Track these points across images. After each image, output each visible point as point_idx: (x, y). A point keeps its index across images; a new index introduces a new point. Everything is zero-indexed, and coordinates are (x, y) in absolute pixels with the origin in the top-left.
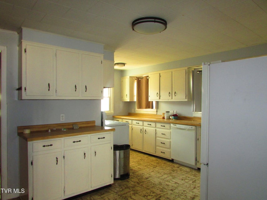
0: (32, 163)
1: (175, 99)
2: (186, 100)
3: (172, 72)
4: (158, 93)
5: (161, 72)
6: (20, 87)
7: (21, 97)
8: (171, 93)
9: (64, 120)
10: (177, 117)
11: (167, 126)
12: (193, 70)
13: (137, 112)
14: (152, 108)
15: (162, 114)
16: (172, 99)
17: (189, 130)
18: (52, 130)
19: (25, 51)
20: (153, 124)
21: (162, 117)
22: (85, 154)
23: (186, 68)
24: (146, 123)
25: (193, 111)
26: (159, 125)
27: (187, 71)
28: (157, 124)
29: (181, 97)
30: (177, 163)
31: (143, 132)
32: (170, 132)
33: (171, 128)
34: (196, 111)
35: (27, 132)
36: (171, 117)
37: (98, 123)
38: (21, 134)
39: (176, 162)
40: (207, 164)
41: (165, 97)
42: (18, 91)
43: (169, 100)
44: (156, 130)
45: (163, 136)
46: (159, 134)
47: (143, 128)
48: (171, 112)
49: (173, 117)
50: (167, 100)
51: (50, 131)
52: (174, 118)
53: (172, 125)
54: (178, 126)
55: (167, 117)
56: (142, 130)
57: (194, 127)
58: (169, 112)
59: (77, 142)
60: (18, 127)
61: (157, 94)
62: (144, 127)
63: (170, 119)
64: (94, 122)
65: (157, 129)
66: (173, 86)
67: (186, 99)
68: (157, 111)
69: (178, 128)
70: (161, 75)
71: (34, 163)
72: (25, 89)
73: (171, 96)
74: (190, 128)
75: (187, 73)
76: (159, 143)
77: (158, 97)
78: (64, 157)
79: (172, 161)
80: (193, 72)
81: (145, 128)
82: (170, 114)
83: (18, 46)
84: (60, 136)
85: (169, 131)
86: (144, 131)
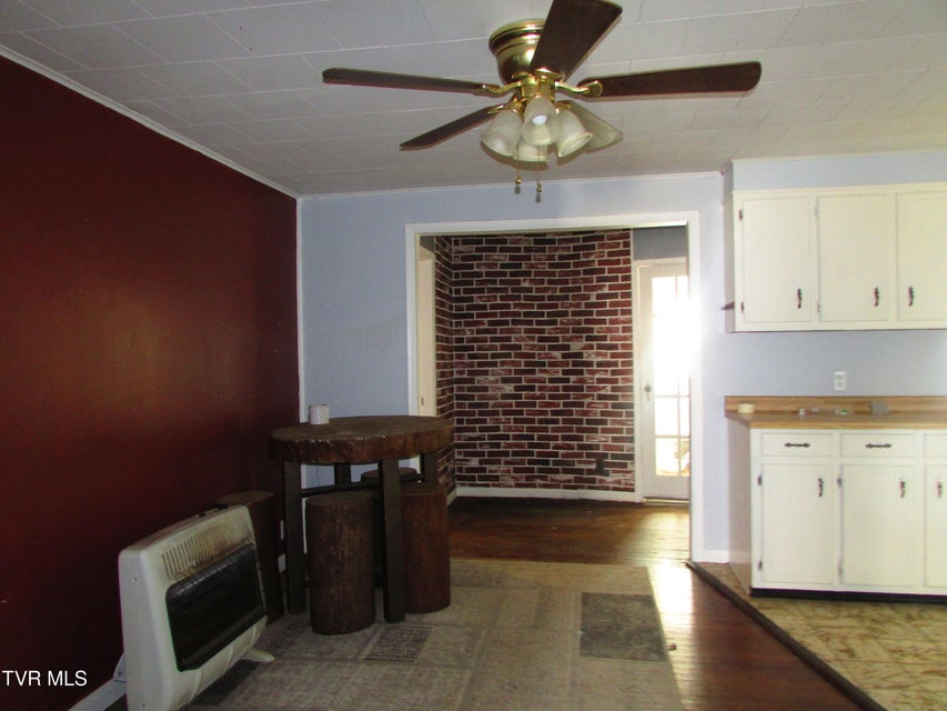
0: (760, 480)
6: (730, 301)
7: (734, 326)
9: (841, 389)
18: (809, 413)
19: (741, 217)
35: (746, 409)
38: (732, 414)
42: (724, 312)
51: (802, 413)
59: (880, 446)
60: (725, 397)
71: (764, 481)
72: (743, 308)
78: (840, 481)
83: (723, 204)
84: (829, 424)
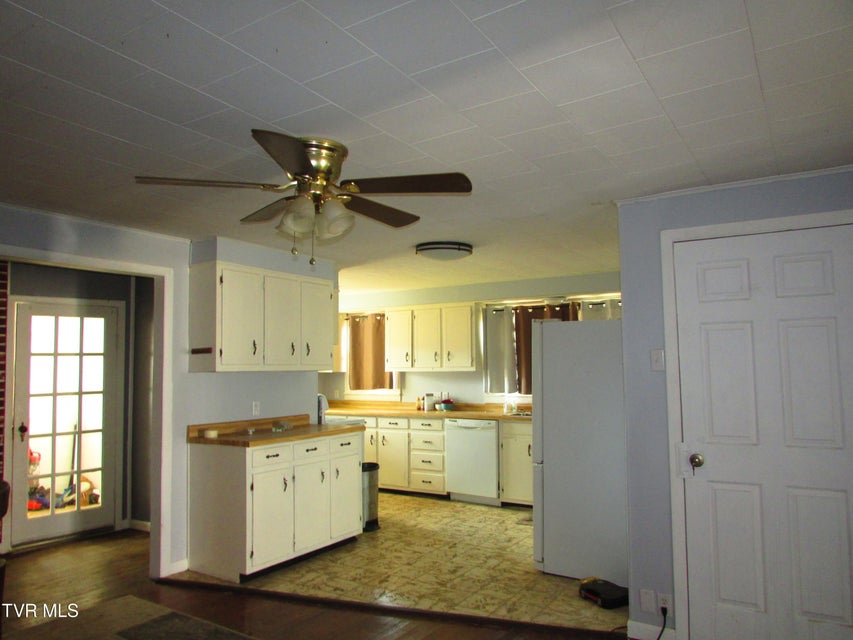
0: (252, 487)
1: (448, 367)
2: (473, 369)
3: (441, 310)
4: (410, 354)
5: (414, 308)
6: (200, 347)
7: (215, 368)
8: (439, 353)
10: (451, 405)
11: (436, 424)
12: (484, 307)
13: (347, 398)
14: (391, 387)
15: (416, 401)
16: (441, 366)
17: (483, 428)
19: (221, 281)
20: (403, 423)
21: (416, 408)
22: (322, 473)
23: (473, 304)
24: (383, 422)
25: (486, 391)
26: (416, 424)
27: (474, 309)
28: (411, 421)
29: (463, 362)
30: (459, 501)
31: (377, 441)
32: (444, 437)
33: (446, 427)
34: (491, 391)
35: (213, 434)
36: (437, 406)
37: (314, 420)
39: (457, 498)
40: (542, 463)
41: (425, 362)
42: (189, 355)
43: (435, 370)
44: (409, 435)
45: (427, 446)
46: (417, 443)
47: (377, 433)
48: (437, 396)
49: (443, 405)
50: (431, 370)
51: (250, 432)
52: (447, 408)
53: (447, 420)
54: (461, 422)
55: (428, 406)
56: (374, 437)
57: (494, 423)
58: (432, 395)
59: (312, 450)
60: (188, 427)
61: (407, 355)
62: (380, 431)
63: (435, 409)
64: (307, 417)
65: (412, 433)
66: (444, 337)
67: (472, 365)
68: (401, 395)
69: (461, 427)
70: (415, 313)
71: (254, 487)
72: (221, 352)
73: (439, 361)
74: (487, 426)
75: (474, 314)
76: (416, 462)
77: (410, 361)
78: (294, 478)
79: (447, 497)
80: (485, 312)
81: (382, 432)
82: (434, 399)
83: (191, 267)
85: (441, 434)
86: (380, 439)
